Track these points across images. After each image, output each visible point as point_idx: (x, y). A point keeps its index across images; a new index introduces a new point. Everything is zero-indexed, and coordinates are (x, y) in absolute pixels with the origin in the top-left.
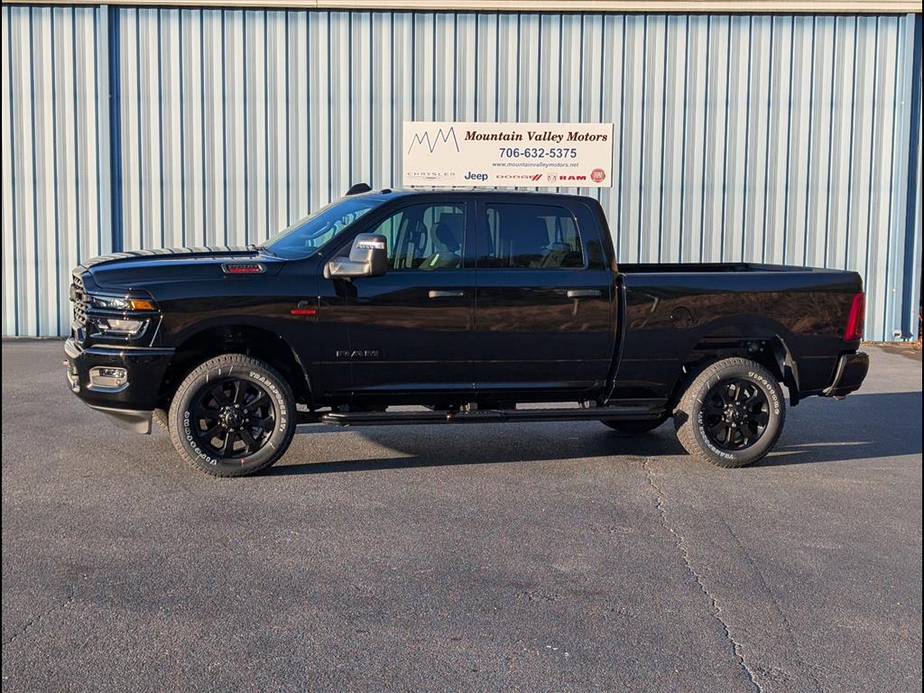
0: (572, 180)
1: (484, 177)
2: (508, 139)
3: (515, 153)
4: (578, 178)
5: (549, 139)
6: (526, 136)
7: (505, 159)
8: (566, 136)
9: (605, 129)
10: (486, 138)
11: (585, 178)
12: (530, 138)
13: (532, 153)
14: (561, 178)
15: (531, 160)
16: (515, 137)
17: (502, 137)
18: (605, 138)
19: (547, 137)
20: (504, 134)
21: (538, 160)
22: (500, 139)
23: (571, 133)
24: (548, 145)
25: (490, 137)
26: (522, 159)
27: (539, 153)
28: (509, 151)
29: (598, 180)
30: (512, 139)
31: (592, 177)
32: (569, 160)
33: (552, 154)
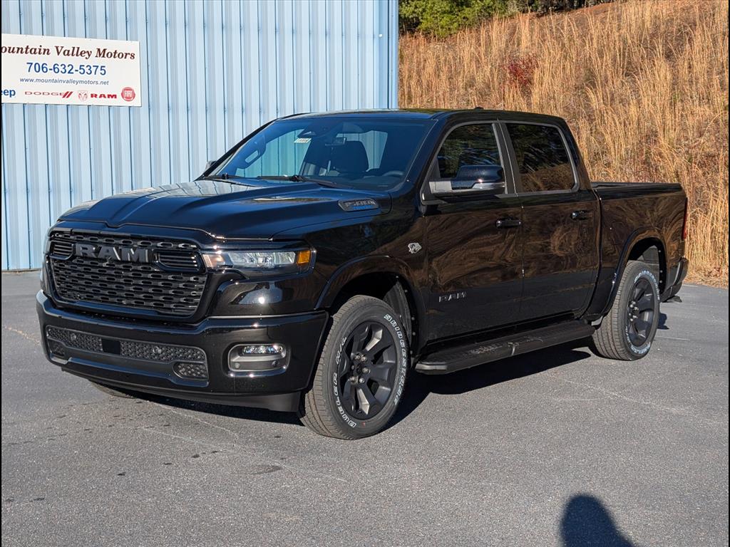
0: (103, 98)
1: (12, 93)
2: (35, 53)
3: (43, 68)
4: (109, 96)
5: (77, 55)
6: (53, 51)
7: (33, 75)
8: (95, 53)
9: (132, 47)
10: (11, 51)
11: (115, 96)
12: (58, 53)
13: (61, 69)
14: (92, 96)
15: (60, 76)
16: (42, 51)
17: (28, 50)
18: (133, 56)
19: (75, 53)
20: (30, 47)
21: (67, 77)
22: (26, 53)
23: (99, 50)
24: (76, 61)
25: (16, 50)
26: (51, 75)
27: (68, 69)
28: (37, 65)
29: (128, 99)
30: (40, 53)
31: (122, 94)
32: (98, 77)
33: (82, 71)
